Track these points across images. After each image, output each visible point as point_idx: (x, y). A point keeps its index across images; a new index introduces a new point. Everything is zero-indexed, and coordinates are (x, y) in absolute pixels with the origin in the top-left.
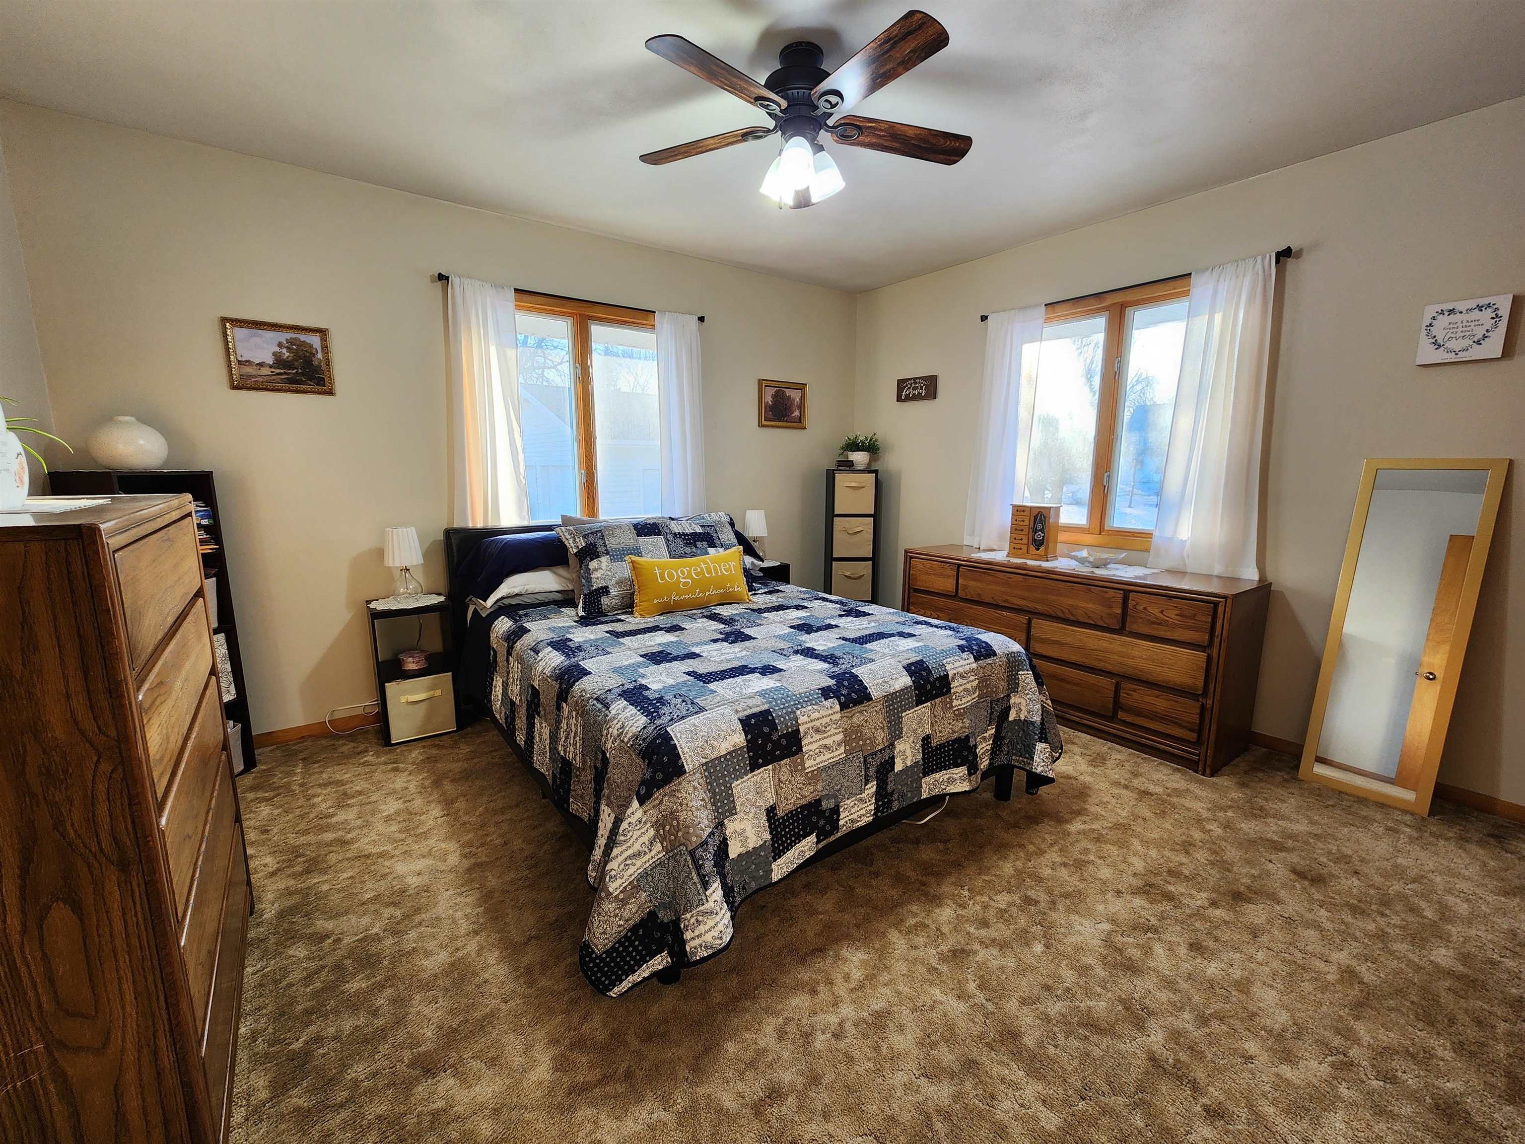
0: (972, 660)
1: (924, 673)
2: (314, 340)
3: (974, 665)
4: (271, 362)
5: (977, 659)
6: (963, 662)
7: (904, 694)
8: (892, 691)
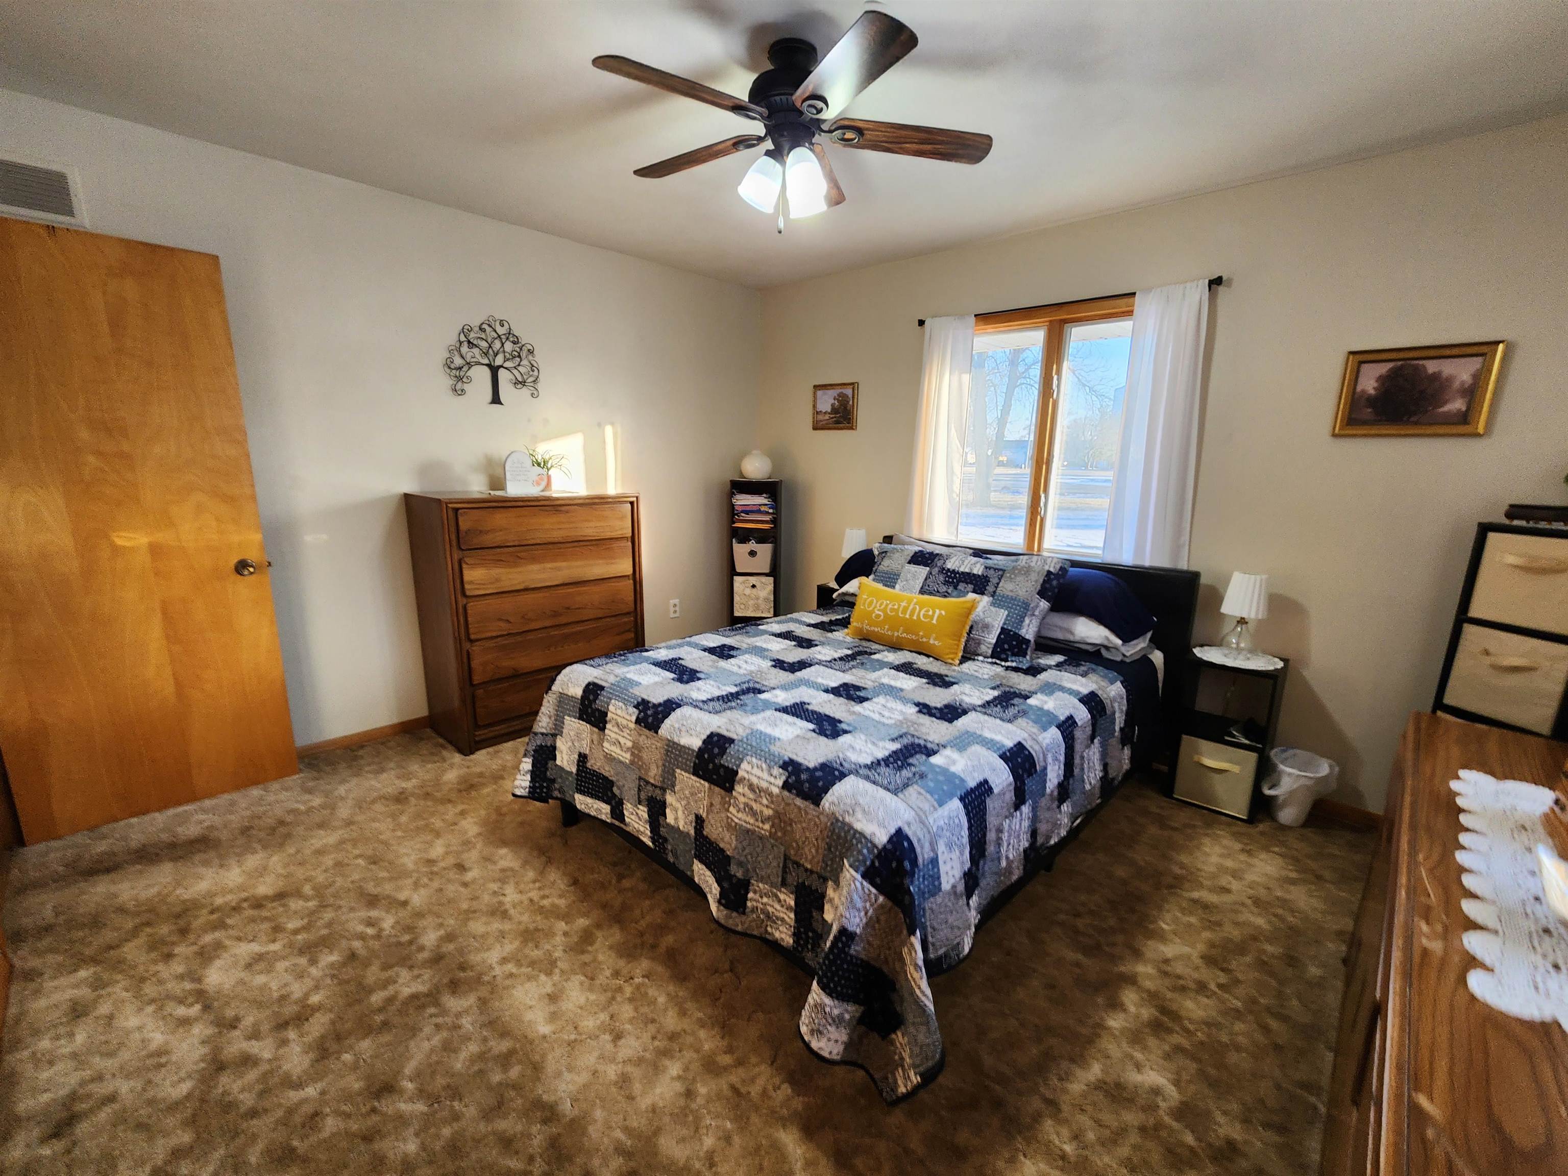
0: (780, 782)
1: (716, 750)
2: (848, 391)
3: (776, 790)
4: (829, 410)
5: (786, 786)
6: (765, 775)
7: (685, 753)
8: (676, 740)
